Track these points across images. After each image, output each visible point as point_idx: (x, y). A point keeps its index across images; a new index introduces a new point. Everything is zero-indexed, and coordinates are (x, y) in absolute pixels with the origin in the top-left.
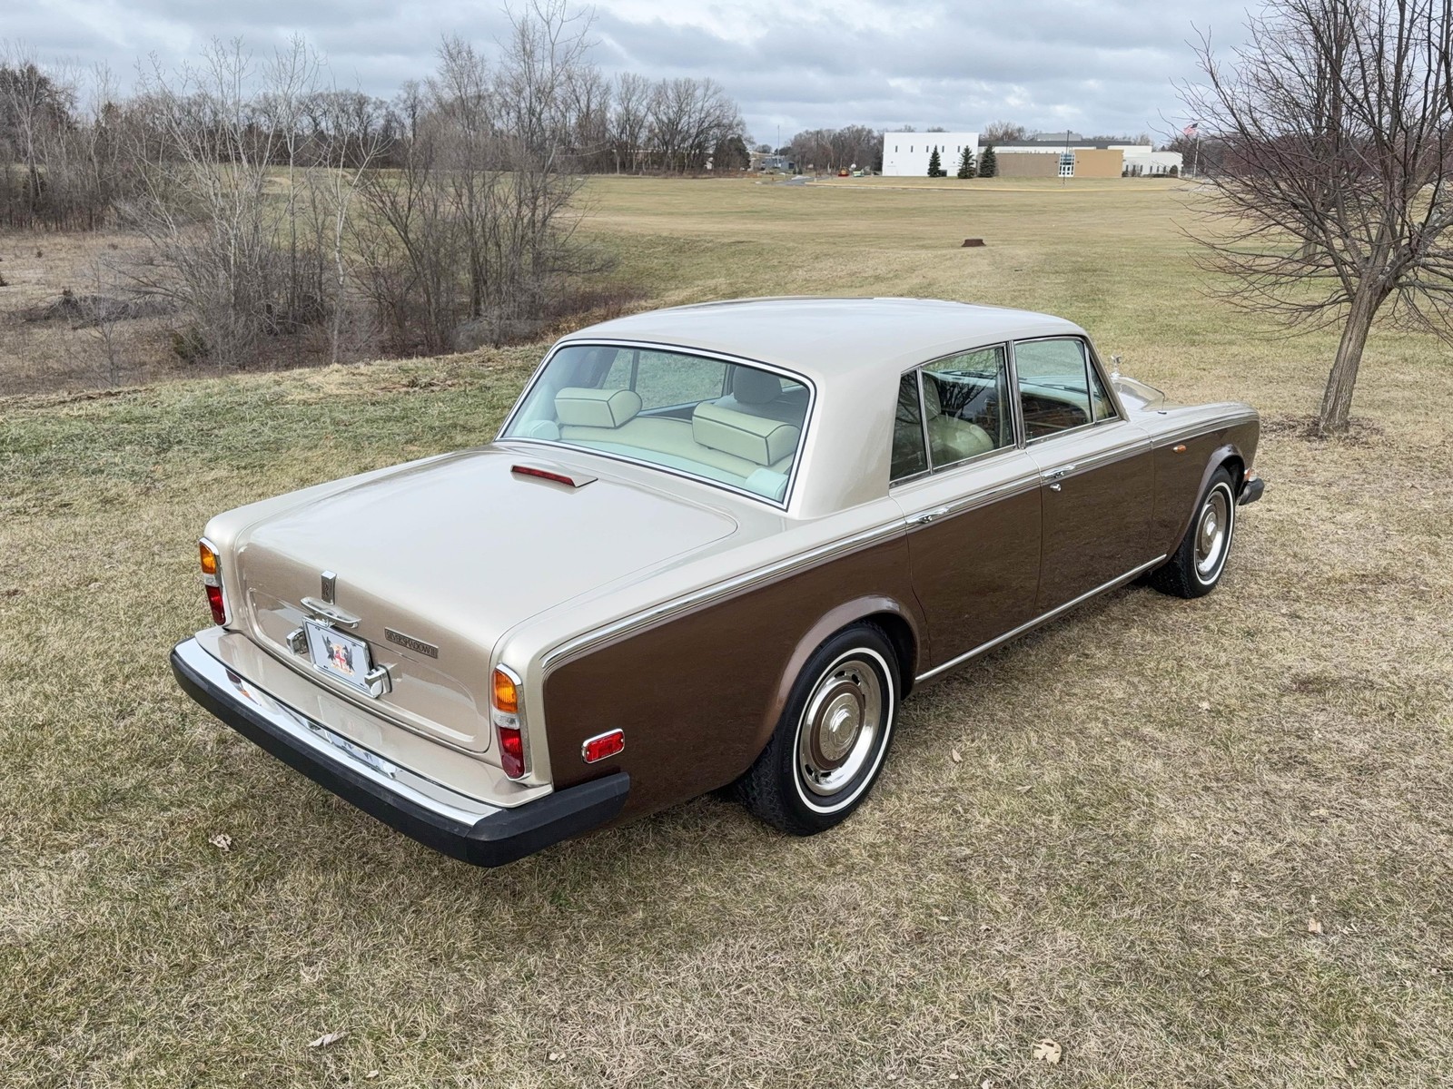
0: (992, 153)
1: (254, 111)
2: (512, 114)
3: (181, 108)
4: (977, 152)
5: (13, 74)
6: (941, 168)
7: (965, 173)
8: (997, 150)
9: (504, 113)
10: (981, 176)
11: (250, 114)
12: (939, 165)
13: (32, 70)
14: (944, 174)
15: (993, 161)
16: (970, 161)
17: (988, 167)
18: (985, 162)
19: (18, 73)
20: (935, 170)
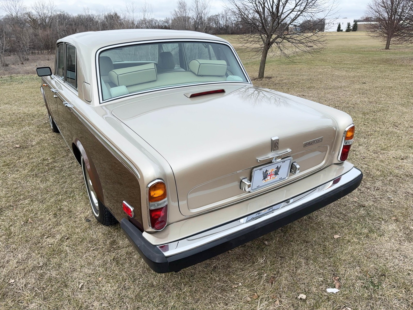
0: (357, 24)
1: (164, 22)
2: (224, 20)
3: (148, 22)
4: (352, 24)
5: (112, 16)
6: (341, 29)
7: (348, 30)
8: (358, 23)
9: (223, 19)
10: (353, 31)
11: (163, 23)
12: (340, 28)
13: (116, 14)
14: (342, 31)
15: (357, 26)
16: (350, 27)
17: (355, 28)
18: (354, 27)
19: (113, 16)
20: (339, 30)
